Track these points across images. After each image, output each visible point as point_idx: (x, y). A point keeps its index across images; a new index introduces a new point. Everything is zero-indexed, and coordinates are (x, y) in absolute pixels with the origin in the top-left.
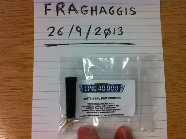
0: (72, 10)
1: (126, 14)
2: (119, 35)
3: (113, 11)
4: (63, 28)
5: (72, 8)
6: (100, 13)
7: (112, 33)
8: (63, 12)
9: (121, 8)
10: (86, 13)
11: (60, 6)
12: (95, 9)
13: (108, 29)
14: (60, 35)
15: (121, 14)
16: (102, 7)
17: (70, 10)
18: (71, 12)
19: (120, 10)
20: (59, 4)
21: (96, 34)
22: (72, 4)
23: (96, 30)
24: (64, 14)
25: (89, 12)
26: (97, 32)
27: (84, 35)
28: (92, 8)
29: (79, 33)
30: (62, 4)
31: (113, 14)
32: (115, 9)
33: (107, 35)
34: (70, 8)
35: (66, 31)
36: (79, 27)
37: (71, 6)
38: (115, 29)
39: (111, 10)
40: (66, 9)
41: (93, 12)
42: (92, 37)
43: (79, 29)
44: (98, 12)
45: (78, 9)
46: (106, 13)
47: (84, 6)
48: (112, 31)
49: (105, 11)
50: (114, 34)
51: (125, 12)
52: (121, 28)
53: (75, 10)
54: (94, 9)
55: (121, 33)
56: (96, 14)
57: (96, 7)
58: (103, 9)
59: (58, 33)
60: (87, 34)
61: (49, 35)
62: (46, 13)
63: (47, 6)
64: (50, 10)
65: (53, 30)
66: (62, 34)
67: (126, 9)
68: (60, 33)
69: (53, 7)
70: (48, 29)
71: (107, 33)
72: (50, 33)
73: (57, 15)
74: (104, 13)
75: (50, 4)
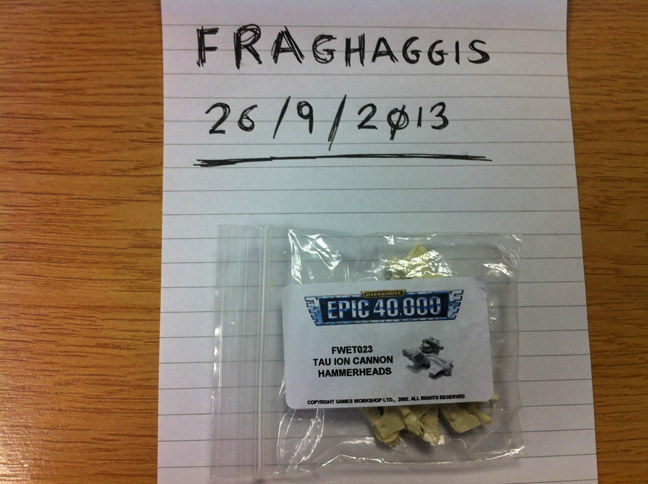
0: (284, 50)
1: (457, 60)
2: (434, 127)
3: (416, 53)
4: (256, 106)
5: (284, 43)
6: (374, 60)
7: (413, 123)
8: (256, 56)
9: (440, 41)
10: (329, 57)
11: (247, 36)
12: (357, 47)
13: (400, 109)
14: (246, 129)
15: (441, 62)
16: (382, 40)
17: (278, 50)
18: (281, 56)
19: (438, 48)
20: (244, 29)
21: (360, 126)
22: (284, 30)
23: (359, 113)
24: (260, 62)
25: (340, 56)
26: (364, 118)
27: (322, 127)
28: (348, 41)
29: (306, 123)
30: (252, 30)
31: (417, 60)
32: (422, 45)
33: (395, 128)
34: (278, 42)
35: (264, 116)
36: (307, 104)
37: (281, 36)
38: (421, 109)
39: (409, 50)
40: (264, 45)
41: (352, 55)
42: (350, 136)
43: (305, 111)
44: (366, 54)
45: (305, 44)
46: (393, 58)
47: (322, 37)
48: (413, 115)
49: (389, 52)
50: (419, 124)
51: (455, 54)
52: (441, 107)
53: (294, 48)
54: (355, 45)
55: (442, 123)
56: (362, 62)
57: (362, 39)
58: (382, 44)
59: (240, 122)
60: (333, 127)
61: (212, 131)
62: (202, 60)
63: (206, 36)
64: (213, 49)
65: (225, 113)
66: (252, 128)
67: (457, 44)
68: (247, 124)
69: (223, 41)
70: (208, 112)
71: (397, 121)
72: (214, 124)
73: (238, 66)
74: (388, 57)
75: (214, 31)
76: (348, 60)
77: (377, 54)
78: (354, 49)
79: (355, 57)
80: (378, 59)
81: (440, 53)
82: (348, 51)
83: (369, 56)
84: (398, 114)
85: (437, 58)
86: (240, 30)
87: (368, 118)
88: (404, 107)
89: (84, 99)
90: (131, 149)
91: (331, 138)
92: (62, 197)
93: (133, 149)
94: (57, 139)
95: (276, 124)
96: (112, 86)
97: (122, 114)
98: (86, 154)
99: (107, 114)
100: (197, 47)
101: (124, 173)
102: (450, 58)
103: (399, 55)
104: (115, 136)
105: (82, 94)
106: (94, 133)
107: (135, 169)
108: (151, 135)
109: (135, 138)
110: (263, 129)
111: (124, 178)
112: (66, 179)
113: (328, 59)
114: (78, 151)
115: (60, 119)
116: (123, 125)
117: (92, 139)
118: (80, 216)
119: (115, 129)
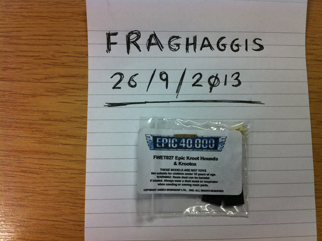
0: (153, 44)
1: (246, 49)
2: (233, 86)
3: (224, 45)
4: (138, 74)
5: (153, 41)
6: (201, 49)
7: (222, 84)
8: (138, 47)
9: (237, 39)
10: (177, 48)
11: (133, 37)
12: (193, 42)
13: (215, 76)
14: (132, 86)
15: (238, 50)
16: (206, 38)
17: (150, 44)
18: (151, 47)
19: (236, 43)
20: (132, 33)
21: (194, 85)
22: (153, 33)
23: (193, 78)
24: (140, 51)
25: (183, 47)
26: (195, 81)
27: (173, 86)
28: (188, 39)
29: (165, 83)
30: (136, 33)
31: (225, 49)
32: (227, 41)
33: (212, 86)
34: (150, 40)
35: (142, 80)
36: (165, 73)
37: (151, 36)
38: (226, 76)
39: (220, 44)
40: (142, 42)
41: (189, 47)
42: (188, 91)
43: (164, 77)
45: (164, 41)
46: (212, 48)
47: (173, 37)
48: (222, 79)
49: (209, 45)
50: (225, 84)
51: (245, 46)
52: (237, 75)
53: (158, 43)
54: (191, 41)
55: (237, 83)
56: (195, 51)
57: (195, 38)
58: (206, 40)
59: (129, 83)
60: (179, 86)
61: (114, 88)
62: (109, 50)
63: (111, 37)
64: (115, 43)
65: (121, 78)
66: (135, 86)
67: (246, 40)
68: (133, 83)
69: (121, 39)
70: (112, 77)
71: (213, 82)
72: (115, 84)
73: (128, 53)
74: (209, 48)
75: (115, 34)
76: (187, 49)
77: (203, 46)
78: (191, 44)
79: (191, 47)
80: (203, 48)
81: (237, 45)
82: (188, 44)
83: (198, 47)
84: (214, 78)
85: (235, 48)
86: (129, 33)
87: (198, 81)
88: (217, 75)
89: (20, 42)
90: (43, 68)
91: (178, 91)
92: (6, 93)
93: (44, 68)
94: (5, 62)
95: (148, 83)
96: (35, 35)
97: (40, 50)
98: (20, 71)
99: (32, 50)
100: (106, 43)
101: (39, 81)
102: (242, 48)
103: (215, 47)
104: (36, 61)
105: (19, 39)
106: (25, 60)
107: (44, 79)
108: (54, 61)
109: (45, 62)
110: (141, 86)
111: (39, 84)
112: (9, 83)
113: (177, 49)
114: (16, 68)
115: (7, 52)
116: (39, 56)
117: (23, 63)
118: (15, 103)
119: (35, 58)
